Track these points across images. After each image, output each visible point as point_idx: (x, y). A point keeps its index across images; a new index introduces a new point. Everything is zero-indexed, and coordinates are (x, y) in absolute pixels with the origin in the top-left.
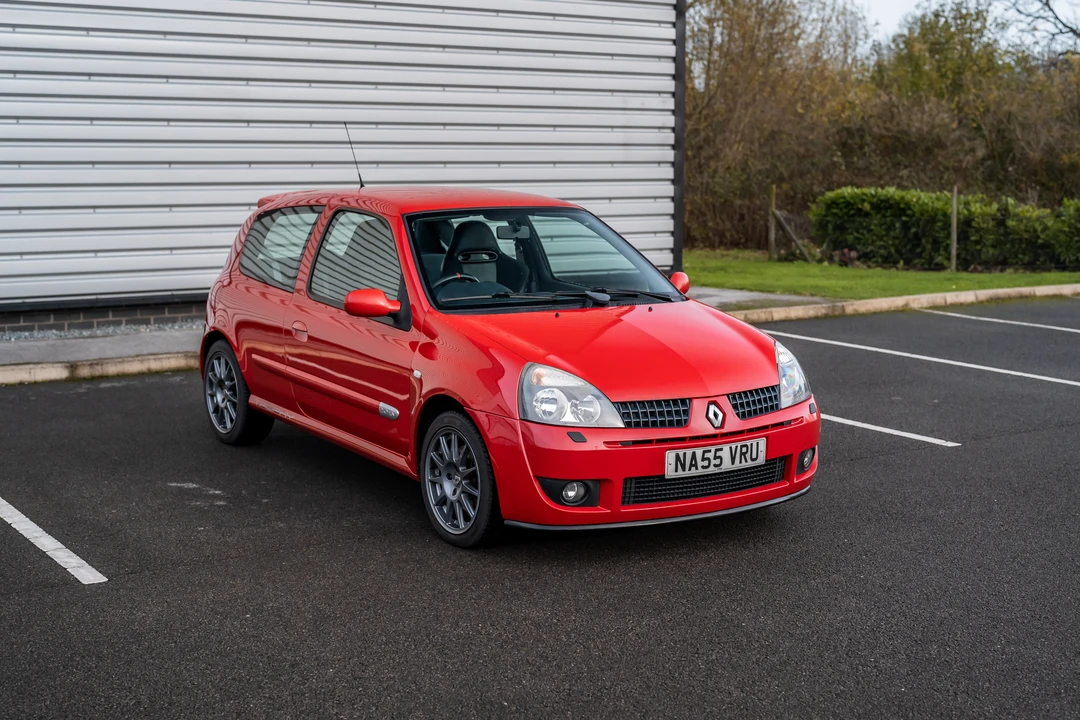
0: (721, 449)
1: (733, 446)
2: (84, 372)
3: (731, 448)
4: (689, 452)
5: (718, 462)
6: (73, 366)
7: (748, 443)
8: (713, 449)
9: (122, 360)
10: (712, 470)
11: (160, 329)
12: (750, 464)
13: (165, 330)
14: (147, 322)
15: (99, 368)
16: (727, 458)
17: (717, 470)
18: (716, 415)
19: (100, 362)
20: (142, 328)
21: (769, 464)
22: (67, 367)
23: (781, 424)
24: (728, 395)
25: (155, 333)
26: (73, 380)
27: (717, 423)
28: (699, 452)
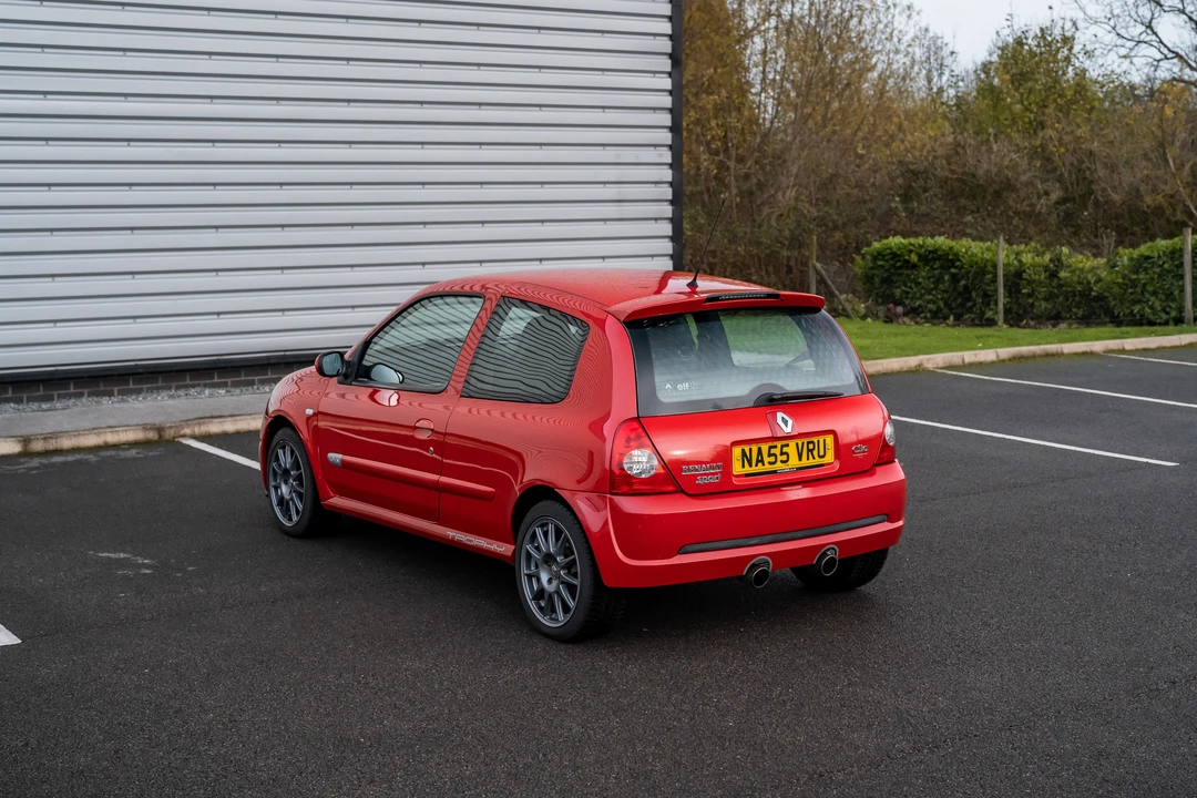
2: (38, 446)
6: (26, 440)
9: (78, 433)
11: (123, 401)
13: (127, 401)
14: (110, 394)
15: (54, 441)
19: (54, 435)
20: (105, 400)
22: (20, 441)
25: (117, 405)
26: (26, 454)
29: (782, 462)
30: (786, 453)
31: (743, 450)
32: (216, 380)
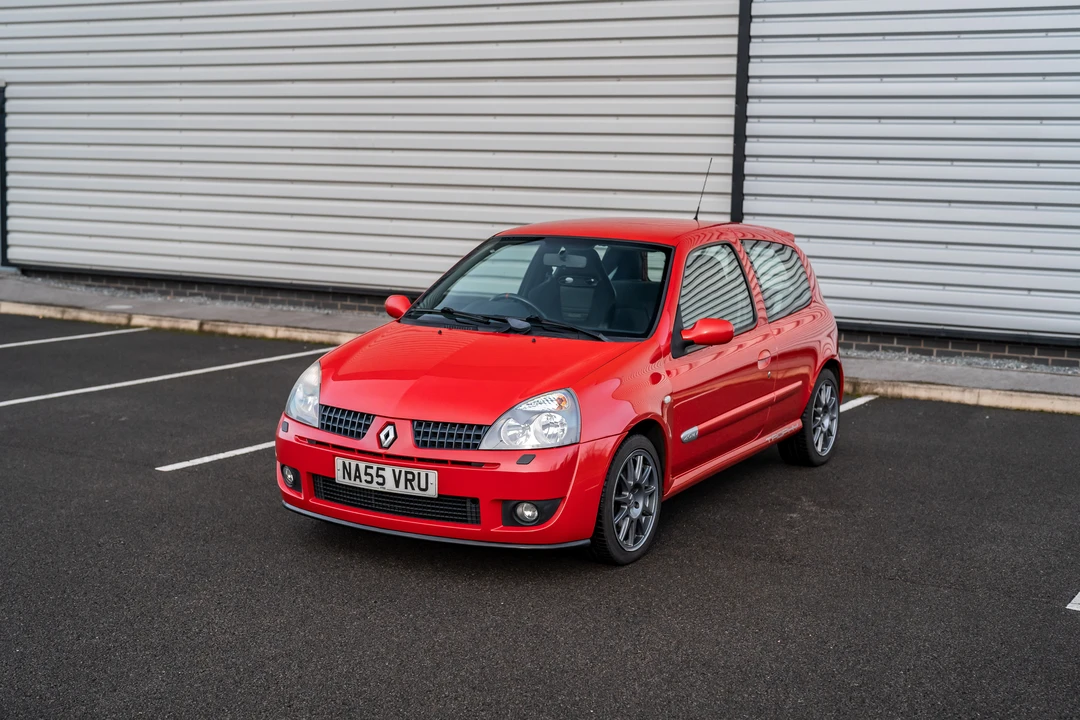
0: (383, 469)
1: (397, 470)
3: (394, 471)
4: (354, 463)
5: (380, 480)
7: (416, 471)
8: (375, 466)
10: (374, 486)
12: (417, 492)
16: (389, 479)
17: (379, 488)
18: (387, 436)
21: (441, 500)
23: (468, 464)
24: (413, 421)
27: (386, 443)
28: (362, 466)
32: (1036, 356)
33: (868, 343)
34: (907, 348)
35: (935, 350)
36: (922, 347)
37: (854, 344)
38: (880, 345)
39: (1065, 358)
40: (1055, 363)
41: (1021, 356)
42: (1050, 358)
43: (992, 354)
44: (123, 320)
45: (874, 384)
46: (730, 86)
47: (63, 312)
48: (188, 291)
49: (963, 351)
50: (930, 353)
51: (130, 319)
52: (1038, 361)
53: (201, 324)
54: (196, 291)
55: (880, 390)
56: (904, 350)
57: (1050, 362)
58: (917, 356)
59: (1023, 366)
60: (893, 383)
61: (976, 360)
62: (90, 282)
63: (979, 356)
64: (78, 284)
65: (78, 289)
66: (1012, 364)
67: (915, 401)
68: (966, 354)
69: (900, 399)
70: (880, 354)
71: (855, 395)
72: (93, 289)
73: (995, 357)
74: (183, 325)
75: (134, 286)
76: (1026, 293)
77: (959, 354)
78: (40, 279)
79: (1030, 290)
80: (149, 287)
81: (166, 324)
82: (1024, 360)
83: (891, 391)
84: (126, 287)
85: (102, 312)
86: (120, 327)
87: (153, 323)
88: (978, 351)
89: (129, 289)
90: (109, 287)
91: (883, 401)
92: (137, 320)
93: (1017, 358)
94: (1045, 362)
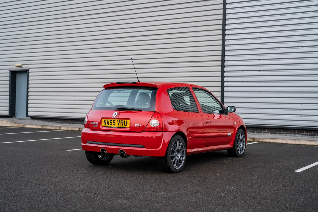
29: (113, 125)
30: (115, 123)
31: (104, 120)
32: (304, 133)
33: (259, 131)
34: (270, 132)
35: (277, 133)
36: (274, 132)
37: (255, 131)
38: (262, 132)
39: (313, 134)
40: (310, 135)
41: (300, 133)
42: (309, 134)
43: (293, 133)
44: (59, 129)
45: (259, 139)
46: (220, 63)
47: (43, 127)
48: (76, 123)
49: (285, 133)
50: (276, 133)
51: (60, 128)
52: (305, 135)
53: (79, 129)
54: (78, 122)
55: (261, 140)
56: (269, 133)
57: (309, 135)
58: (272, 134)
59: (301, 136)
60: (264, 139)
61: (288, 135)
62: (50, 121)
63: (289, 134)
64: (47, 121)
65: (47, 122)
66: (298, 135)
67: (270, 143)
68: (286, 133)
69: (266, 143)
70: (262, 134)
71: (254, 141)
72: (51, 122)
73: (293, 134)
74: (74, 129)
75: (61, 122)
76: (301, 116)
77: (284, 133)
78: (36, 120)
79: (301, 115)
80: (65, 122)
81: (70, 129)
82: (301, 134)
83: (263, 140)
84: (59, 122)
85: (53, 127)
86: (57, 130)
87: (66, 129)
88: (289, 132)
89: (60, 122)
90: (54, 122)
91: (261, 142)
92: (62, 128)
93: (300, 134)
94: (307, 135)
